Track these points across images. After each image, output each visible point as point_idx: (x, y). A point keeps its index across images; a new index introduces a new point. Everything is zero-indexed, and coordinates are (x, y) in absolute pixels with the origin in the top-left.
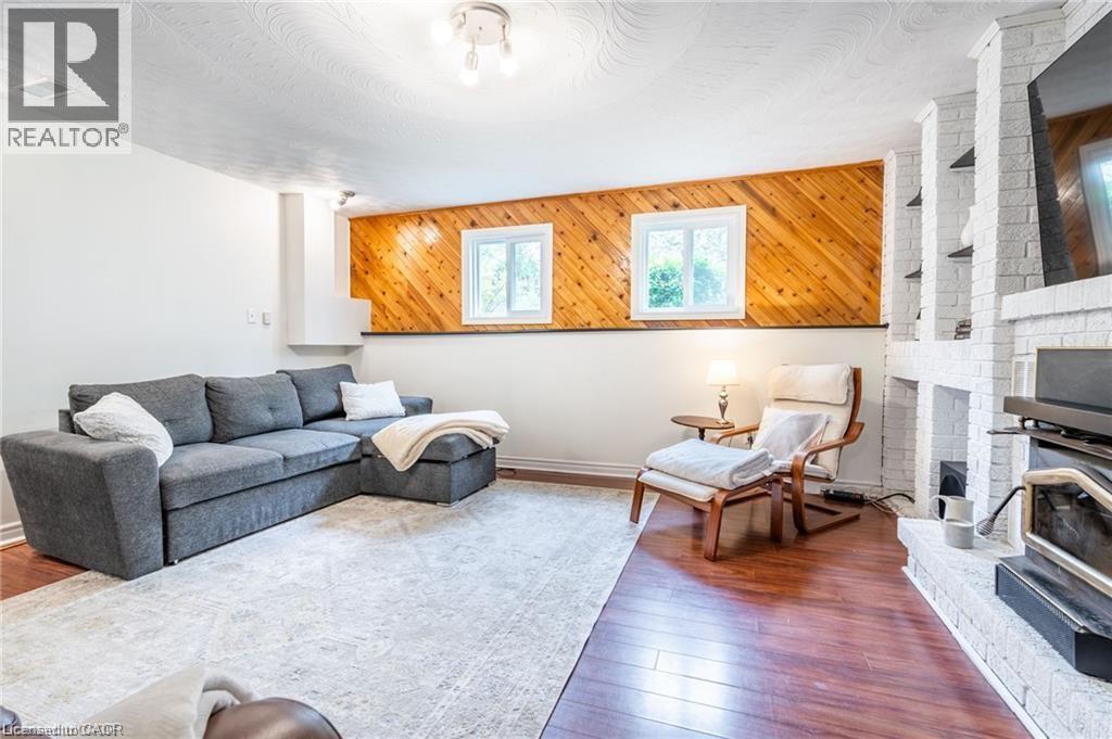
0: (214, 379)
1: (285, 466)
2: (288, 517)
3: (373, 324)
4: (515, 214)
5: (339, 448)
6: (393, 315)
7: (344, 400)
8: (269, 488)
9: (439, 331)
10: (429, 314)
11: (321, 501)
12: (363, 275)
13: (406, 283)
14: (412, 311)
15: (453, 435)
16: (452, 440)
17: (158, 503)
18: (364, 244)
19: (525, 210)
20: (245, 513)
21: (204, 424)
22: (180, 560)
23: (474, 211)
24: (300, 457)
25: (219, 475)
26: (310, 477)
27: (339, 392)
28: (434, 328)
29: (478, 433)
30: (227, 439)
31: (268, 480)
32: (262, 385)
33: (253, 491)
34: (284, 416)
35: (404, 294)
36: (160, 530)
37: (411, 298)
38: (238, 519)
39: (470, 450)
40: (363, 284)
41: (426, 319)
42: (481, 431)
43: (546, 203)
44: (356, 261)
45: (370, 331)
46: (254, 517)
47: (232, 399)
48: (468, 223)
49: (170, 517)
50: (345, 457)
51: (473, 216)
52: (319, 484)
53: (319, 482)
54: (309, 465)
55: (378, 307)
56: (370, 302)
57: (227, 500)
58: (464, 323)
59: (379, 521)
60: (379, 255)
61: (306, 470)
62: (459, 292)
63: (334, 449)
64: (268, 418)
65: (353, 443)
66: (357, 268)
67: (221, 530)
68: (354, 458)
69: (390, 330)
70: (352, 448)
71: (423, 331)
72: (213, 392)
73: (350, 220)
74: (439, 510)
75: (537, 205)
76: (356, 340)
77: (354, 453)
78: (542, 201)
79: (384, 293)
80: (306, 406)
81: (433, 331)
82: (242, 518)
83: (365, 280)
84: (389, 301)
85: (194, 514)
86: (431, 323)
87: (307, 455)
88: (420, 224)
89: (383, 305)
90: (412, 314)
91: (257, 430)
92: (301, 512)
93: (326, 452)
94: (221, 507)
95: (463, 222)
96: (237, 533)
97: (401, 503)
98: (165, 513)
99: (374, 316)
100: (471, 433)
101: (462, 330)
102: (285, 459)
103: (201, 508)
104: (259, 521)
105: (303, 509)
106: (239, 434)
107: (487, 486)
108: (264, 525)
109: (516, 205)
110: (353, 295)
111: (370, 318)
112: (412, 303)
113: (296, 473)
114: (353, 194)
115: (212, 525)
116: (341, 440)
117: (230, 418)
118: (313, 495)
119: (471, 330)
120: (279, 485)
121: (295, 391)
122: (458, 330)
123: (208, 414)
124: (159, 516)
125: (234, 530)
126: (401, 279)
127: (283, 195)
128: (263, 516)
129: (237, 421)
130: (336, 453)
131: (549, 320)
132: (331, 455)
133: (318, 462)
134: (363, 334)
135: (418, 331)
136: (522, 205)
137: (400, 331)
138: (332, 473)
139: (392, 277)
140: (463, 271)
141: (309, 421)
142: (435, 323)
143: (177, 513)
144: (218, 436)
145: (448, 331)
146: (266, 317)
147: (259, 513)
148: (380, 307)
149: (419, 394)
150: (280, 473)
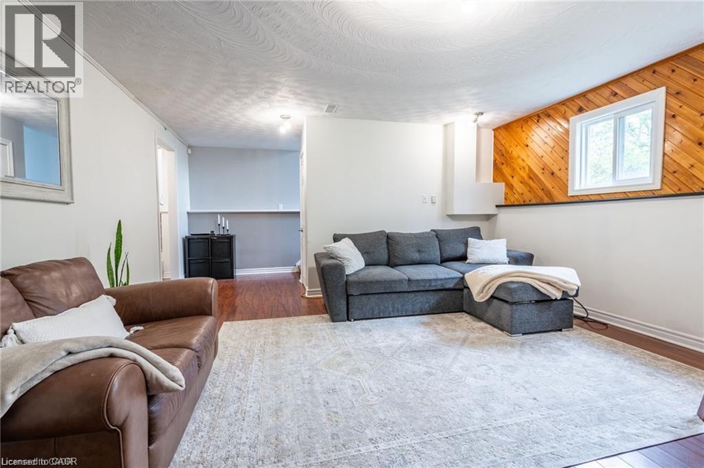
0: (391, 233)
1: (409, 284)
2: (411, 313)
3: (506, 199)
4: (621, 90)
5: (446, 279)
6: (518, 192)
7: (469, 250)
8: (400, 295)
9: (550, 202)
10: (543, 189)
11: (433, 309)
12: (501, 166)
13: (527, 168)
14: (531, 187)
15: (517, 282)
16: (513, 286)
17: (344, 290)
18: (502, 144)
19: (633, 84)
20: (386, 305)
21: (384, 256)
22: (355, 320)
23: (582, 98)
24: (417, 280)
25: (372, 282)
26: (426, 293)
27: (466, 244)
28: (546, 200)
29: (543, 285)
30: (393, 266)
31: (398, 290)
32: (416, 238)
33: (390, 295)
34: (426, 256)
35: (525, 175)
36: (345, 303)
37: (530, 178)
38: (382, 308)
39: (536, 297)
40: (500, 172)
41: (541, 193)
42: (548, 284)
43: (657, 68)
44: (497, 157)
45: (503, 204)
46: (391, 309)
47: (398, 244)
48: (576, 109)
49: (350, 298)
50: (451, 285)
51: (580, 103)
52: (433, 299)
53: (431, 298)
54: (424, 286)
55: (509, 187)
56: (504, 183)
57: (377, 296)
58: (569, 194)
59: (455, 331)
60: (510, 150)
61: (422, 289)
62: (567, 169)
63: (441, 279)
64: (416, 256)
65: (456, 278)
66: (497, 162)
67: (373, 311)
68: (457, 287)
69: (516, 203)
70: (455, 281)
71: (538, 202)
72: (390, 239)
73: (494, 130)
74: (504, 336)
75: (648, 75)
76: (493, 211)
77: (457, 284)
78: (652, 68)
79: (513, 177)
80: (443, 252)
81: (545, 202)
82: (384, 308)
83: (502, 169)
84: (515, 182)
85: (360, 299)
86: (545, 196)
87: (422, 280)
88: (538, 121)
89: (512, 185)
90: (531, 190)
91: (409, 262)
92: (419, 313)
93: (436, 280)
94: (373, 299)
95: (571, 109)
96: (382, 315)
97: (482, 324)
98: (348, 296)
99: (506, 194)
100: (536, 284)
101: (569, 201)
102: (409, 280)
103: (364, 297)
104: (393, 311)
105: (421, 311)
106: (400, 263)
107: (561, 330)
108: (396, 314)
109: (624, 81)
110: (495, 181)
111: (504, 195)
112: (531, 182)
113: (415, 289)
114: (482, 114)
115: (369, 307)
116: (449, 274)
117: (396, 254)
118: (427, 305)
119: (576, 199)
120: (406, 294)
121: (437, 242)
122: (565, 200)
123: (386, 251)
124: (345, 296)
125: (380, 313)
126: (524, 164)
127: (446, 125)
128: (396, 309)
129: (400, 256)
130: (443, 282)
131: (657, 186)
132: (439, 283)
133: (430, 286)
134: (497, 206)
135: (535, 203)
136: (629, 79)
137: (522, 203)
138: (441, 294)
139: (518, 164)
140: (570, 152)
141: (444, 261)
142: (547, 196)
143: (352, 297)
144: (391, 264)
145: (556, 201)
146: (434, 199)
147: (394, 307)
148: (510, 186)
149: (523, 249)
150: (405, 288)
